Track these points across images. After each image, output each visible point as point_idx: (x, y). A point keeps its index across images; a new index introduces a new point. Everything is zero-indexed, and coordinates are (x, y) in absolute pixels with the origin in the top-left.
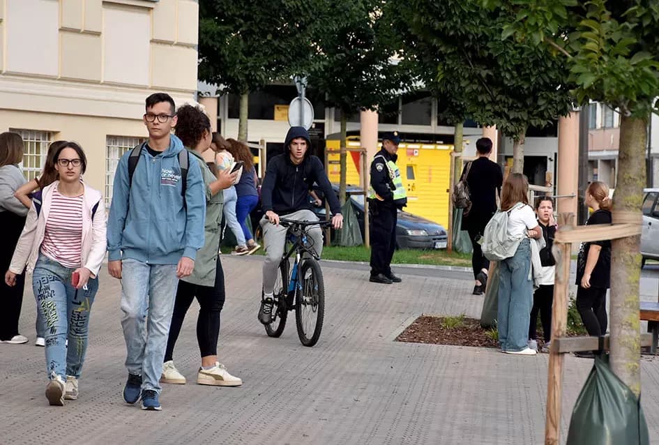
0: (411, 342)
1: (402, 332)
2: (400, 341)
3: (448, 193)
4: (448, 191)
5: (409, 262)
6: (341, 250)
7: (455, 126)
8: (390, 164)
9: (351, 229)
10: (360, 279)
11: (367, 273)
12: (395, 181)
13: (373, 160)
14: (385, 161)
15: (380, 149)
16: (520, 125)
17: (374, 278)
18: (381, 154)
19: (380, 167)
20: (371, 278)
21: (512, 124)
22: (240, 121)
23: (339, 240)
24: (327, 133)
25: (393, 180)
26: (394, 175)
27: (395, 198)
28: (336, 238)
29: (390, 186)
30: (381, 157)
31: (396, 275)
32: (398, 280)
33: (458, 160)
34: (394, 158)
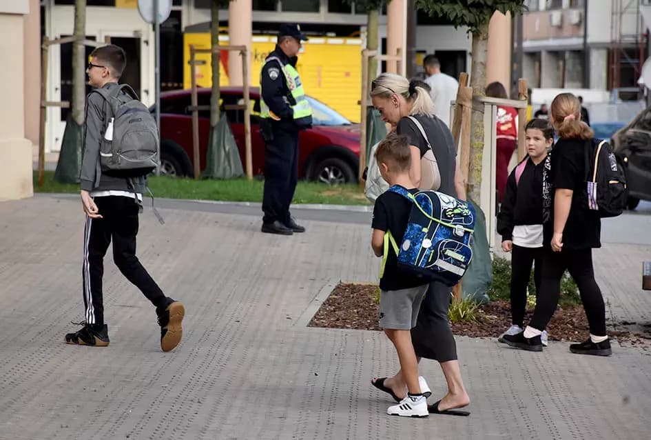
0: (332, 327)
1: (317, 310)
2: (317, 325)
3: (359, 107)
4: (359, 103)
5: (311, 201)
6: (216, 185)
7: (369, 14)
8: (288, 69)
9: (227, 155)
10: (247, 229)
11: (258, 219)
12: (296, 93)
13: (264, 63)
14: (281, 64)
15: (273, 49)
16: (481, 12)
17: (268, 227)
18: (274, 56)
19: (274, 74)
20: (263, 226)
21: (470, 12)
22: (76, 10)
23: (211, 170)
24: (185, 24)
25: (292, 92)
26: (294, 84)
27: (296, 116)
28: (208, 166)
29: (288, 100)
30: (275, 60)
31: (298, 222)
32: (301, 230)
33: (373, 61)
34: (293, 61)
